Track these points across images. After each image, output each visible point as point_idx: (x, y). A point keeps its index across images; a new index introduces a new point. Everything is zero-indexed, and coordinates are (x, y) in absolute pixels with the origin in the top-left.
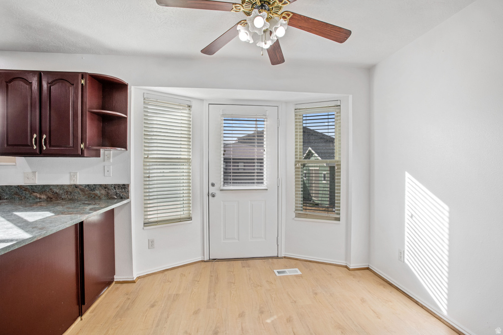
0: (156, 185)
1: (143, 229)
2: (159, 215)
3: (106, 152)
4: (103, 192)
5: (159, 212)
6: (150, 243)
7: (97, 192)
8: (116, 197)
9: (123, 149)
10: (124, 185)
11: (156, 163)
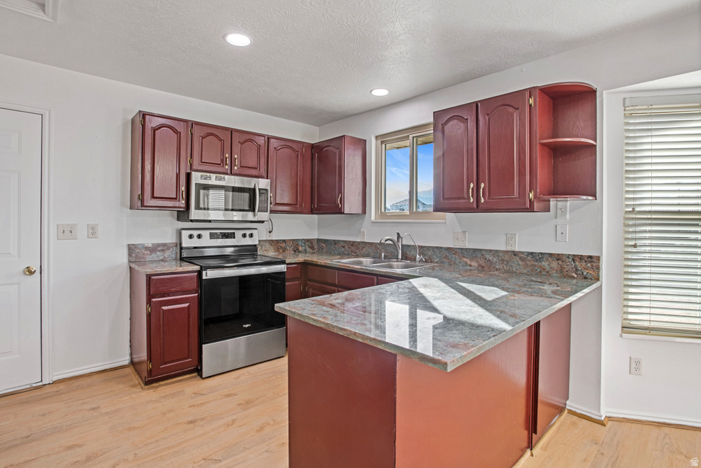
0: (649, 262)
1: (621, 336)
2: (653, 318)
3: (560, 204)
4: (555, 264)
5: (653, 311)
6: (633, 365)
7: (545, 264)
8: (575, 276)
9: (590, 198)
10: (590, 257)
11: (650, 222)
